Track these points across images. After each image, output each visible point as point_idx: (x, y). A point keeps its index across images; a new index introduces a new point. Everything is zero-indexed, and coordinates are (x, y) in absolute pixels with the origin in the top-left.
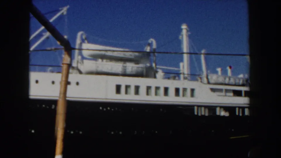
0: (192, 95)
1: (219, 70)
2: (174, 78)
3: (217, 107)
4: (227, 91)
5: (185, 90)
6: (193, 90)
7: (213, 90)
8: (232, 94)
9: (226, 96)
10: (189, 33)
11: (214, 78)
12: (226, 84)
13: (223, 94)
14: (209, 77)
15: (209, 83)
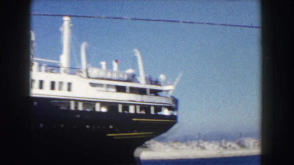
0: (69, 89)
1: (103, 64)
2: (51, 71)
3: (96, 102)
4: (109, 86)
5: (61, 83)
6: (69, 84)
7: (93, 85)
8: (114, 90)
9: (107, 91)
10: (71, 25)
11: (94, 72)
12: (108, 79)
13: (104, 89)
14: (89, 71)
15: (88, 77)
